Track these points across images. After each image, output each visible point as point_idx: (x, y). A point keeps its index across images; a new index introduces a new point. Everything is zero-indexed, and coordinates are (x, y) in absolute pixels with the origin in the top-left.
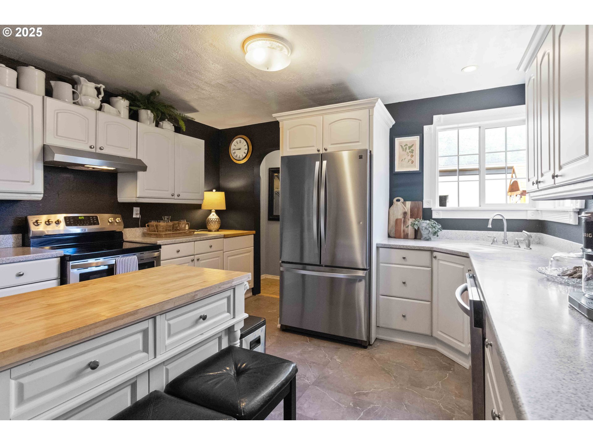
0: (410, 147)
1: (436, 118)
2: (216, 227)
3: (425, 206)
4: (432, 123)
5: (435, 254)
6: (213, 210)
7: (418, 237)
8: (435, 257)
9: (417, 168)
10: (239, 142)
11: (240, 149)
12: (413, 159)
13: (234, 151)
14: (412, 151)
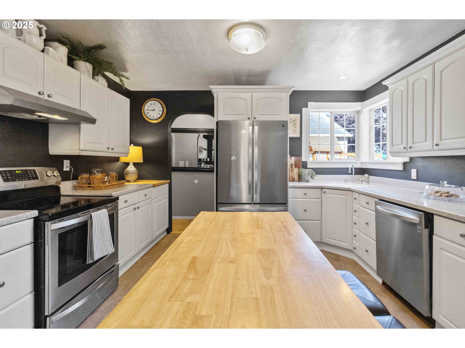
0: (294, 121)
1: (310, 104)
2: (134, 178)
3: (303, 160)
4: (307, 107)
5: (324, 190)
6: (131, 163)
7: (300, 180)
8: (324, 192)
9: (298, 135)
10: (153, 104)
11: (154, 110)
12: (295, 129)
13: (147, 112)
14: (295, 124)
